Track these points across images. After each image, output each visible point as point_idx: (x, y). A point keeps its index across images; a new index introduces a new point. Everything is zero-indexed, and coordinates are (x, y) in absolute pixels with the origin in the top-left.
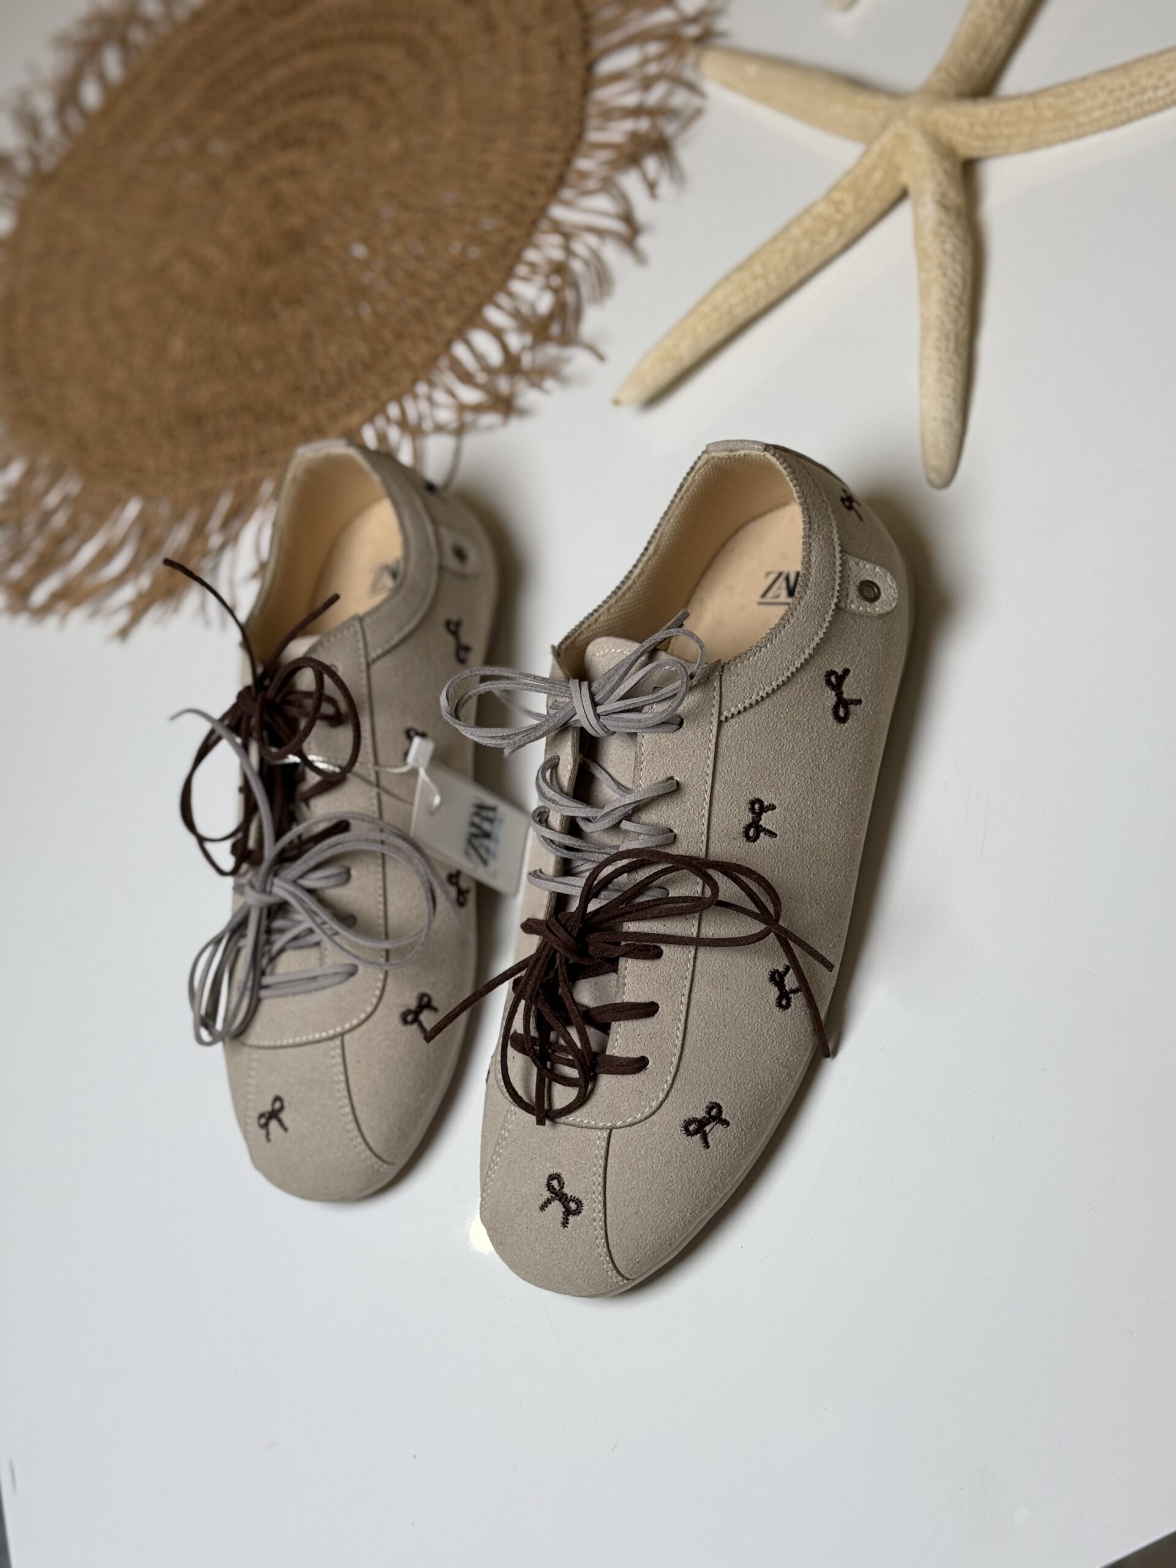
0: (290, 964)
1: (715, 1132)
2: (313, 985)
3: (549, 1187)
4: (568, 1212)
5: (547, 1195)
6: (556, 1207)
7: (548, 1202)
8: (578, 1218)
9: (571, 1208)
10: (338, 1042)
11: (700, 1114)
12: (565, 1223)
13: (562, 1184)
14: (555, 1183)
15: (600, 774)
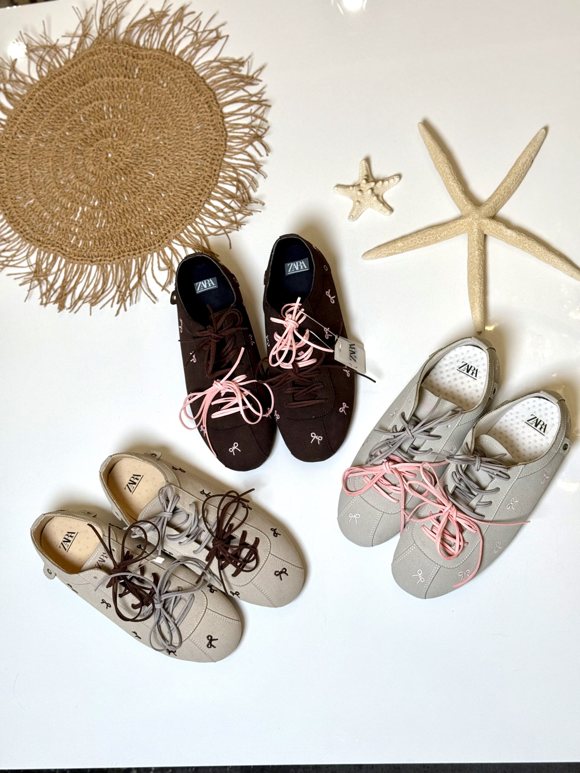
0: (177, 613)
1: (277, 531)
2: (189, 608)
3: (277, 575)
4: (285, 573)
5: (279, 577)
6: (283, 575)
7: (281, 577)
8: (287, 570)
9: (284, 571)
10: (207, 610)
11: (273, 532)
12: (287, 575)
13: (278, 571)
14: (277, 573)
15: (179, 526)
